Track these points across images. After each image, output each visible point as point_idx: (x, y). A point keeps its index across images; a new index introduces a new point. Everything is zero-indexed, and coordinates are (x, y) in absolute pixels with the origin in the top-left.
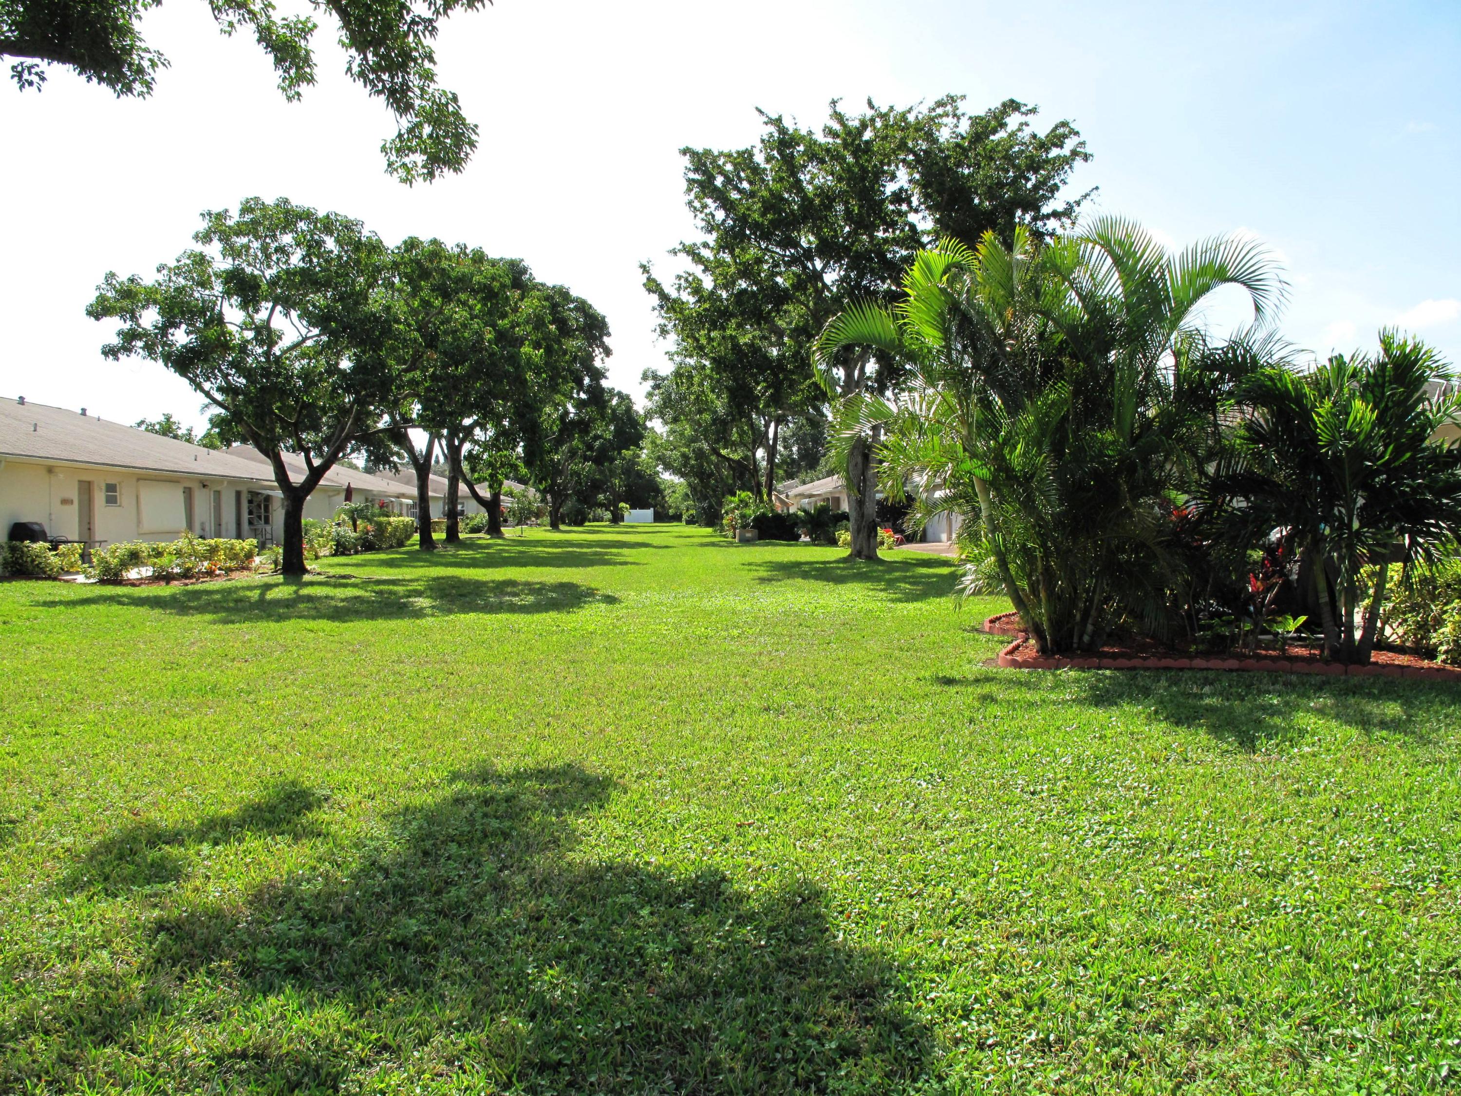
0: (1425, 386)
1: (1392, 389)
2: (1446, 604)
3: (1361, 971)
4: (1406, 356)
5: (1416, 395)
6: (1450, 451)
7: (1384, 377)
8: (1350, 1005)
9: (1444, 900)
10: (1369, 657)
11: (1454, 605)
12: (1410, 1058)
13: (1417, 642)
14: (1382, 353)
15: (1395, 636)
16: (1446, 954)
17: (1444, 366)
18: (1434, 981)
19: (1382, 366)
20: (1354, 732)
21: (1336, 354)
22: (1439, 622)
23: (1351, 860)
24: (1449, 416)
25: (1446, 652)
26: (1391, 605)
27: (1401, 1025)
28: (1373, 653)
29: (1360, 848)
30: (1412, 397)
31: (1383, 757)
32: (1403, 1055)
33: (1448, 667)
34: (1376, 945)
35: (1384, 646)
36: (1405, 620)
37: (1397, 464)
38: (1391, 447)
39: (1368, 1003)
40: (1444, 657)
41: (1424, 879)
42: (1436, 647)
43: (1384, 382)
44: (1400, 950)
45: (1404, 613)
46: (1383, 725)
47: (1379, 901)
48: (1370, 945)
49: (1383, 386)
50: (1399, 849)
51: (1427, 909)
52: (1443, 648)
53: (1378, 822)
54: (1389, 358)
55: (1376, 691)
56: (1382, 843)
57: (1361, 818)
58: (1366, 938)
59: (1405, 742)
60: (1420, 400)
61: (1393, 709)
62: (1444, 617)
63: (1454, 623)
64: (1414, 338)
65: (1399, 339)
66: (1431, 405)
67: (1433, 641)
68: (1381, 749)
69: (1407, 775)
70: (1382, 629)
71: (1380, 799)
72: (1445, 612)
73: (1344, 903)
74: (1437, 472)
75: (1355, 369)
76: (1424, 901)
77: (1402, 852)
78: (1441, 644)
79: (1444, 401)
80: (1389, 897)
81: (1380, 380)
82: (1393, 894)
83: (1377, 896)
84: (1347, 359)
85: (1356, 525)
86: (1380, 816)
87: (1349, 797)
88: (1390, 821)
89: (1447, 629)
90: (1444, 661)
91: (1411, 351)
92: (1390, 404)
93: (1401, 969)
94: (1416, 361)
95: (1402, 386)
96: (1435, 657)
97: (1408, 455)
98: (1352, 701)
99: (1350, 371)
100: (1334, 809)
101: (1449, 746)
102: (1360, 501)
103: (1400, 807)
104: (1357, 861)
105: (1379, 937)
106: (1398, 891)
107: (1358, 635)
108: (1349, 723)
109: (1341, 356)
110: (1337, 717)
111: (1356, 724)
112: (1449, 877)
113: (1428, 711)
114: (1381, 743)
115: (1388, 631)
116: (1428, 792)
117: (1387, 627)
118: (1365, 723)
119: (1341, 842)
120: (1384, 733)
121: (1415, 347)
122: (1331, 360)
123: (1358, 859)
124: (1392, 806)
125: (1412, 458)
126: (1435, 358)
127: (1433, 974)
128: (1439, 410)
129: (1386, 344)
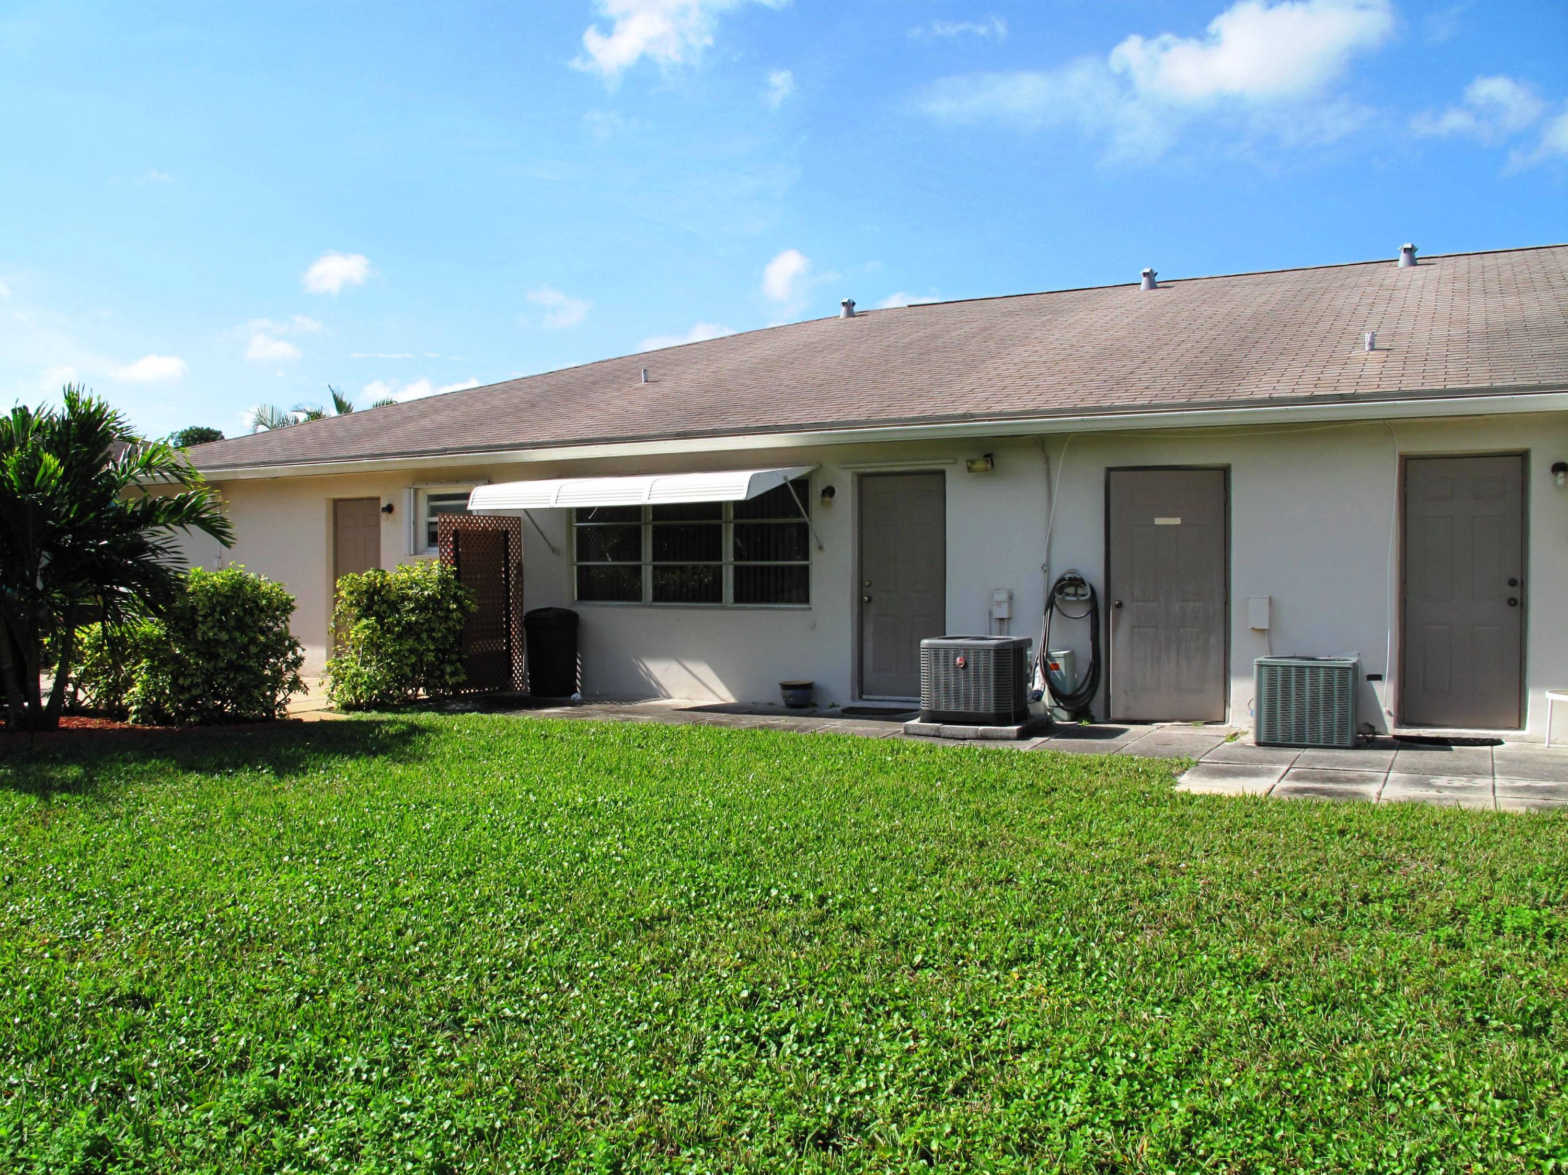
0: (110, 447)
1: (77, 448)
2: (135, 664)
3: (22, 1023)
4: (90, 415)
5: (101, 455)
6: (133, 512)
7: (69, 434)
8: (10, 1057)
9: (109, 941)
10: (57, 723)
11: (142, 664)
12: (64, 1087)
13: (110, 704)
14: (67, 410)
15: (88, 700)
16: (104, 988)
17: (128, 428)
18: (93, 1014)
19: (66, 423)
20: (33, 800)
21: (20, 405)
22: (130, 683)
23: (22, 923)
24: (134, 478)
25: (136, 712)
26: (82, 668)
27: (56, 1060)
28: (63, 719)
29: (31, 910)
30: (97, 456)
31: (62, 819)
32: (59, 1086)
33: (139, 726)
34: (39, 995)
35: (76, 710)
36: (97, 683)
37: (81, 523)
38: (76, 507)
39: (27, 1050)
40: (134, 717)
41: (93, 926)
42: (127, 706)
43: (68, 441)
44: (62, 995)
45: (96, 675)
46: (65, 787)
47: (47, 955)
48: (33, 997)
49: (67, 445)
50: (71, 903)
51: (94, 953)
52: (134, 708)
53: (52, 883)
54: (74, 415)
55: (59, 756)
56: (54, 901)
57: (35, 881)
58: (29, 992)
59: (85, 803)
60: (105, 461)
61: (74, 772)
62: (134, 676)
63: (143, 682)
64: (99, 398)
65: (84, 397)
66: (116, 466)
67: (124, 702)
68: (60, 813)
69: (84, 832)
70: (75, 694)
71: (55, 860)
72: (135, 672)
73: (10, 964)
74: (121, 533)
75: (40, 423)
76: (90, 946)
77: (73, 906)
78: (132, 704)
79: (129, 462)
80: (57, 950)
81: (65, 438)
82: (61, 947)
83: (45, 951)
84: (32, 411)
85: (40, 585)
86: (54, 876)
87: (24, 863)
88: (63, 880)
89: (137, 689)
90: (135, 721)
91: (95, 411)
92: (74, 463)
93: (62, 1011)
94: (101, 421)
95: (86, 446)
96: (126, 718)
97: (92, 515)
98: (33, 768)
99: (36, 424)
100: (7, 878)
101: (127, 800)
102: (44, 562)
103: (74, 864)
104: (27, 923)
105: (43, 988)
106: (66, 943)
107: (45, 702)
108: (28, 791)
109: (25, 408)
110: (16, 786)
111: (36, 790)
112: (116, 920)
113: (111, 769)
114: (61, 806)
115: (81, 696)
116: (103, 846)
117: (80, 691)
118: (44, 789)
119: (12, 908)
120: (65, 796)
121: (100, 407)
122: (14, 411)
123: (29, 921)
124: (66, 864)
125: (97, 518)
126: (120, 420)
127: (92, 1007)
128: (124, 472)
129: (72, 401)
